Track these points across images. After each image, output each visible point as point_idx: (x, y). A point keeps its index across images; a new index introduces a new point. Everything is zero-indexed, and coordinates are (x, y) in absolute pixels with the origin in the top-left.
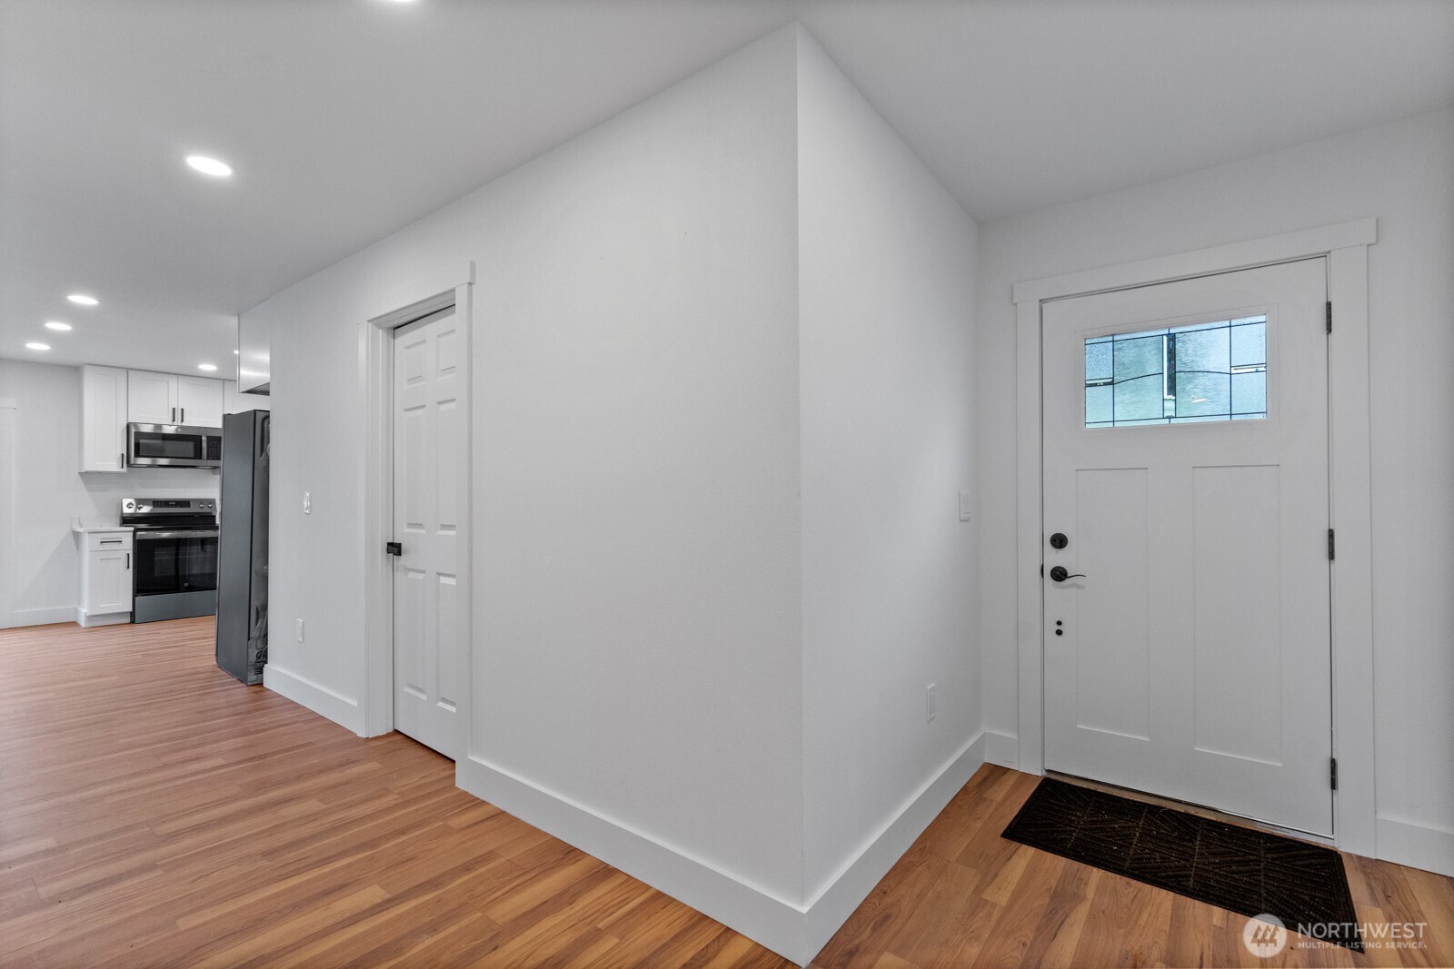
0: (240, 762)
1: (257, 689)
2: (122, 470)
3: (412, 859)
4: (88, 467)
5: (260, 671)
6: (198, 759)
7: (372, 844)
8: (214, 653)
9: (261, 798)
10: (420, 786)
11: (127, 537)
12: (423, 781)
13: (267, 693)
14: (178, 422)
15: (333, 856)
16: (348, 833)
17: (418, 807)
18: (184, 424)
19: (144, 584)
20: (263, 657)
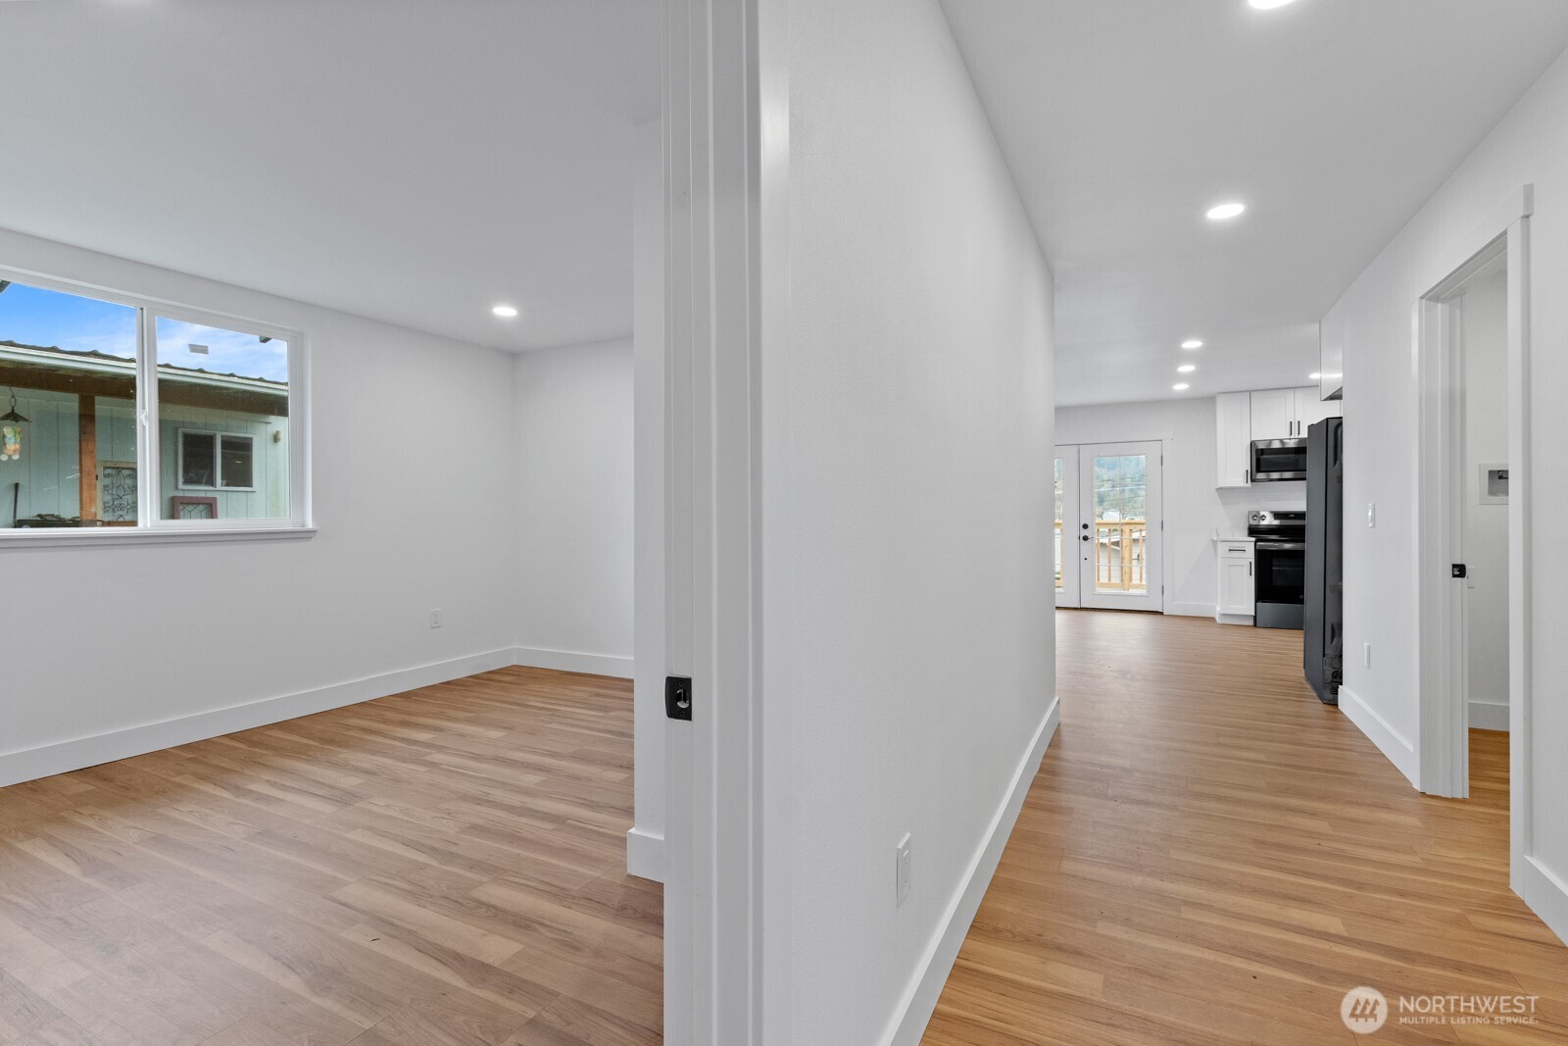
0: (1280, 765)
1: (1330, 708)
2: (1246, 485)
3: (1396, 922)
4: (1222, 484)
5: (1335, 692)
6: (1247, 749)
7: (1361, 886)
8: (1302, 665)
9: (1279, 800)
10: (1459, 865)
11: (1249, 546)
12: (1465, 862)
13: (1339, 715)
14: (1295, 435)
15: (1313, 874)
16: (1342, 864)
17: (1439, 882)
18: (1300, 436)
19: (1264, 592)
20: (1337, 678)
